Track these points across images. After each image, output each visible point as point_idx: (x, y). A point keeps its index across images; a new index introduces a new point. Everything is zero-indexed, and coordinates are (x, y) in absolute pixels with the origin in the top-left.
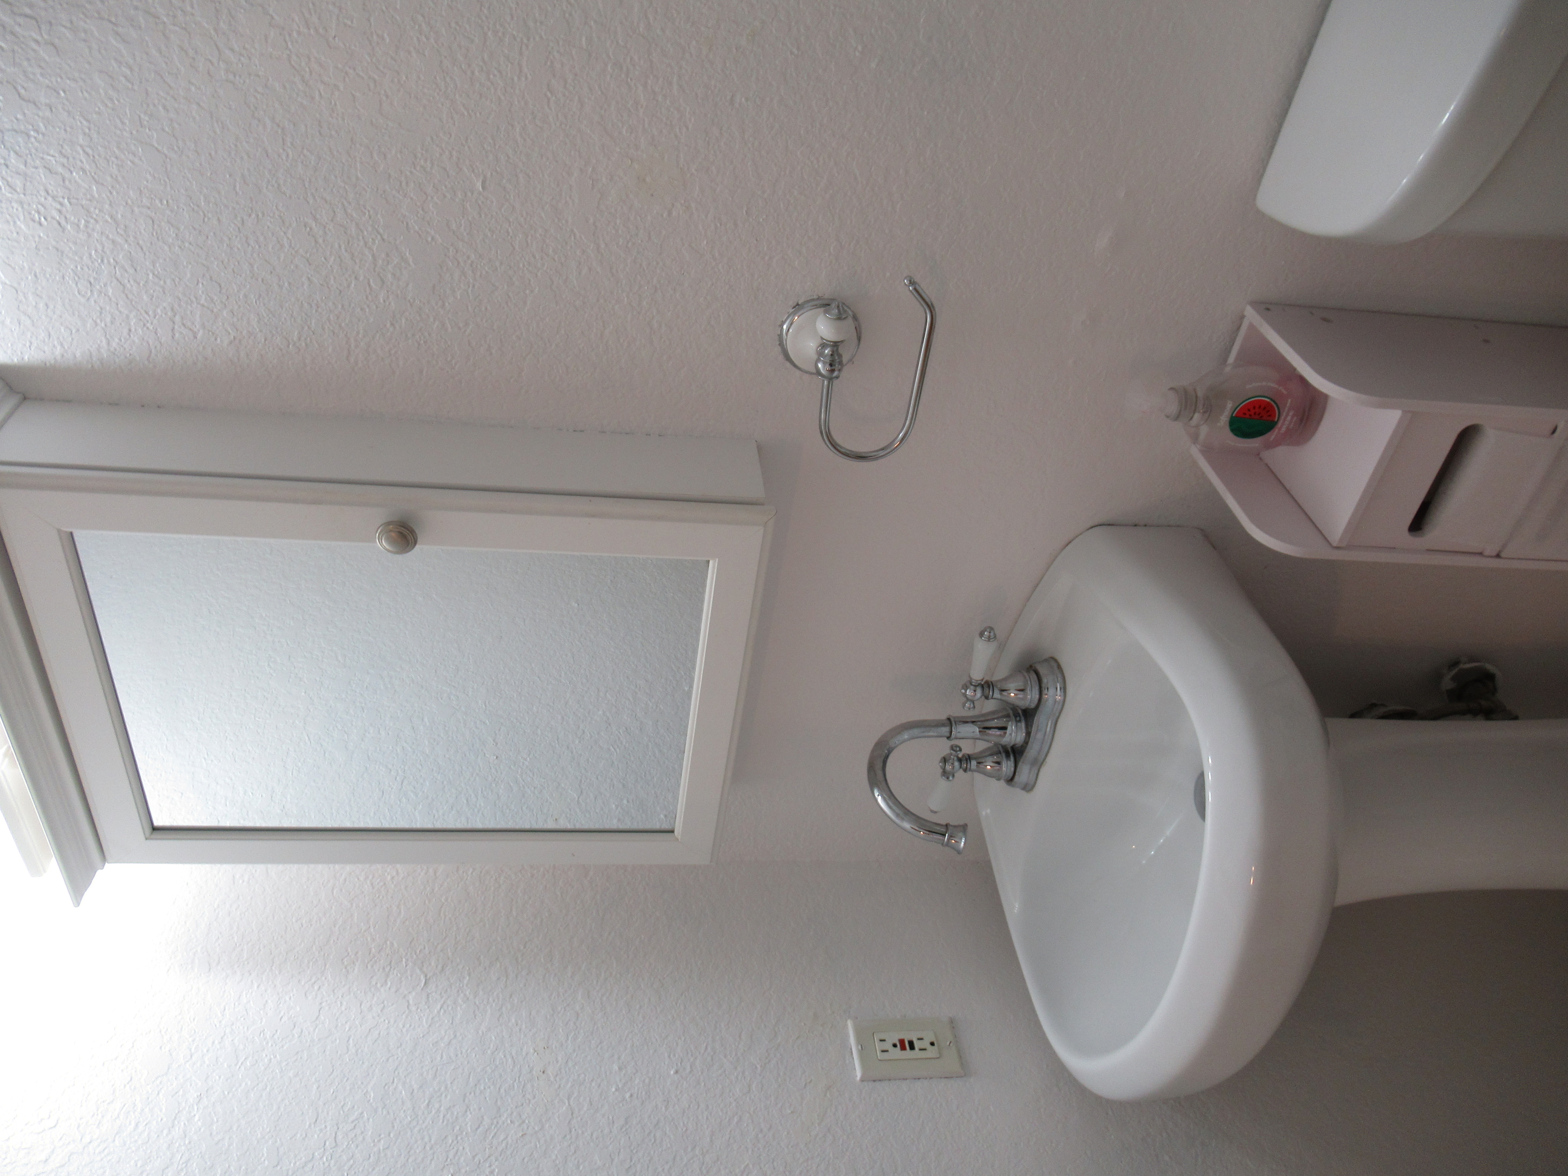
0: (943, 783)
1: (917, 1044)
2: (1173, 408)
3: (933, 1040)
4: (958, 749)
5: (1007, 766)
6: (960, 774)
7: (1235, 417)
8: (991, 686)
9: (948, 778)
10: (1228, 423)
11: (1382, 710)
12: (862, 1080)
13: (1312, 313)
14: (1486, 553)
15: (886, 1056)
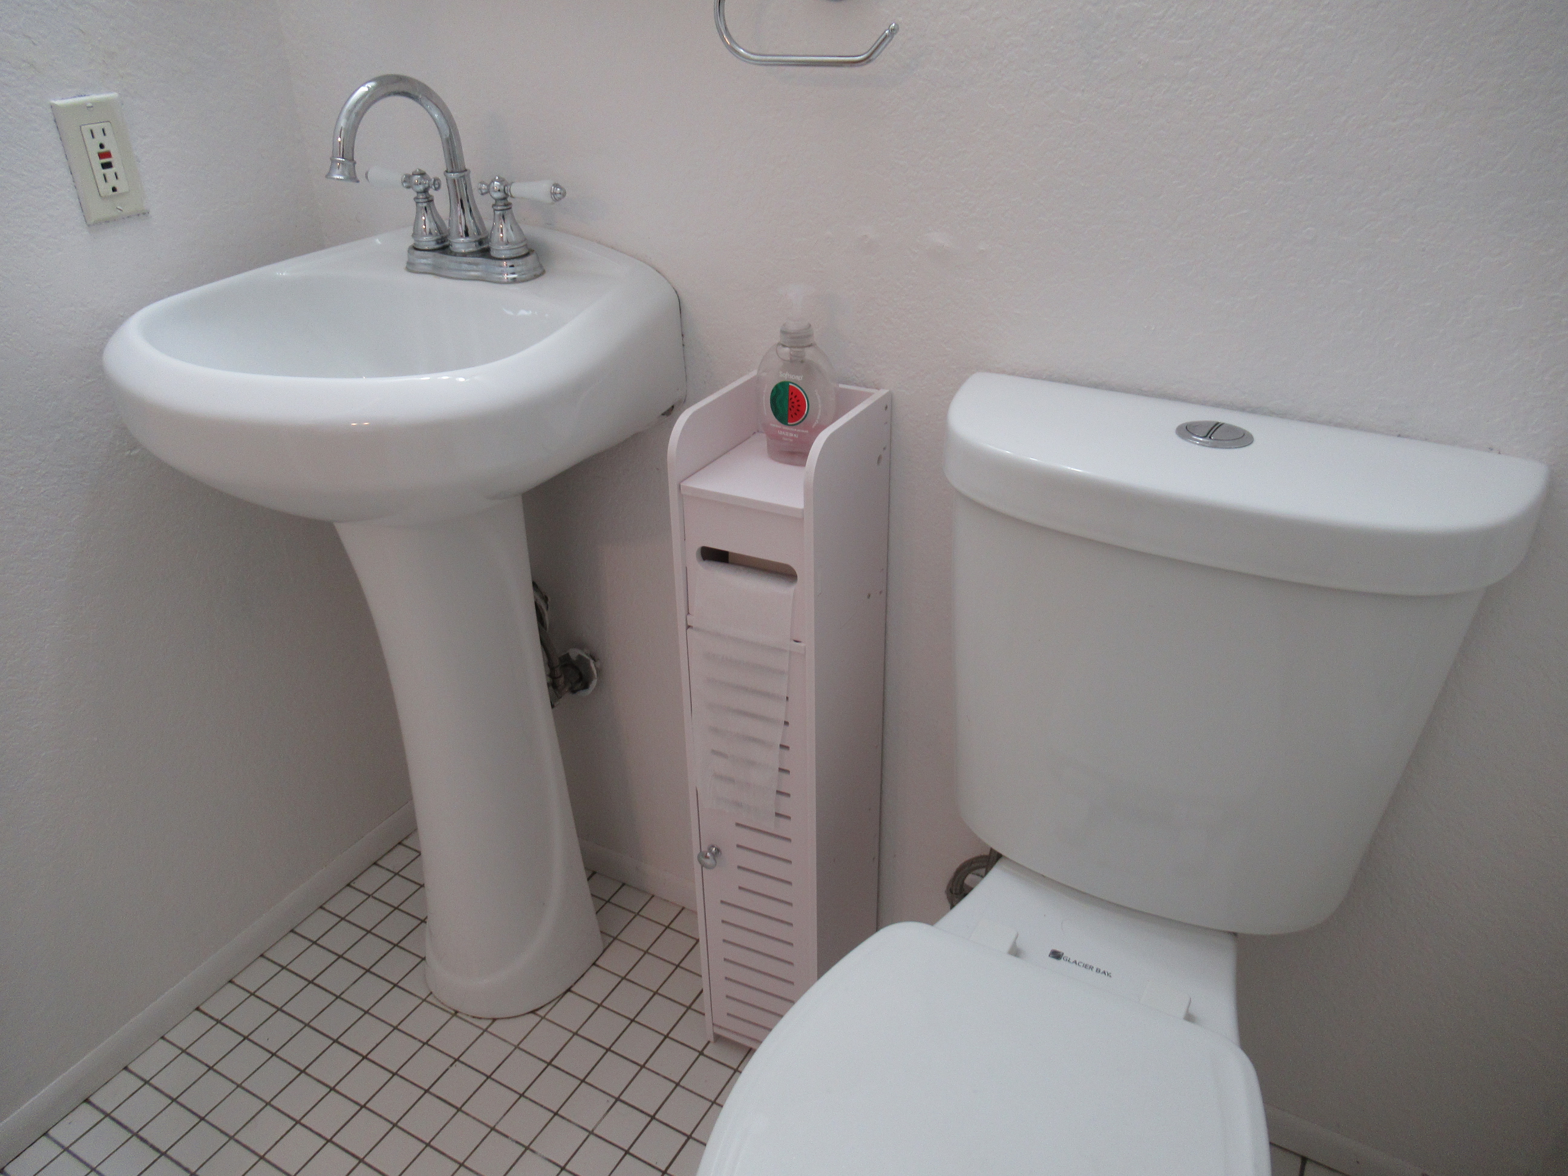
0: (398, 177)
1: (109, 172)
2: (793, 327)
3: (119, 190)
4: (437, 186)
5: (428, 242)
6: (412, 194)
7: (789, 386)
8: (505, 208)
9: (405, 181)
10: (782, 380)
11: (544, 607)
12: (52, 106)
13: (884, 449)
14: (689, 617)
15: (88, 135)
